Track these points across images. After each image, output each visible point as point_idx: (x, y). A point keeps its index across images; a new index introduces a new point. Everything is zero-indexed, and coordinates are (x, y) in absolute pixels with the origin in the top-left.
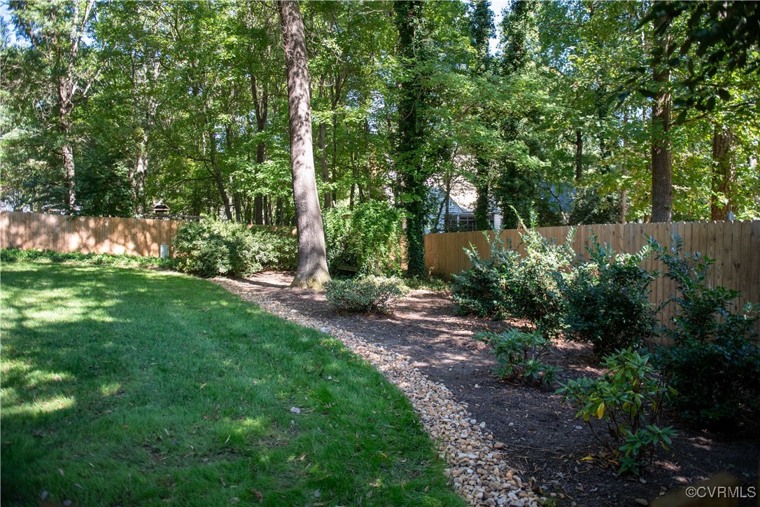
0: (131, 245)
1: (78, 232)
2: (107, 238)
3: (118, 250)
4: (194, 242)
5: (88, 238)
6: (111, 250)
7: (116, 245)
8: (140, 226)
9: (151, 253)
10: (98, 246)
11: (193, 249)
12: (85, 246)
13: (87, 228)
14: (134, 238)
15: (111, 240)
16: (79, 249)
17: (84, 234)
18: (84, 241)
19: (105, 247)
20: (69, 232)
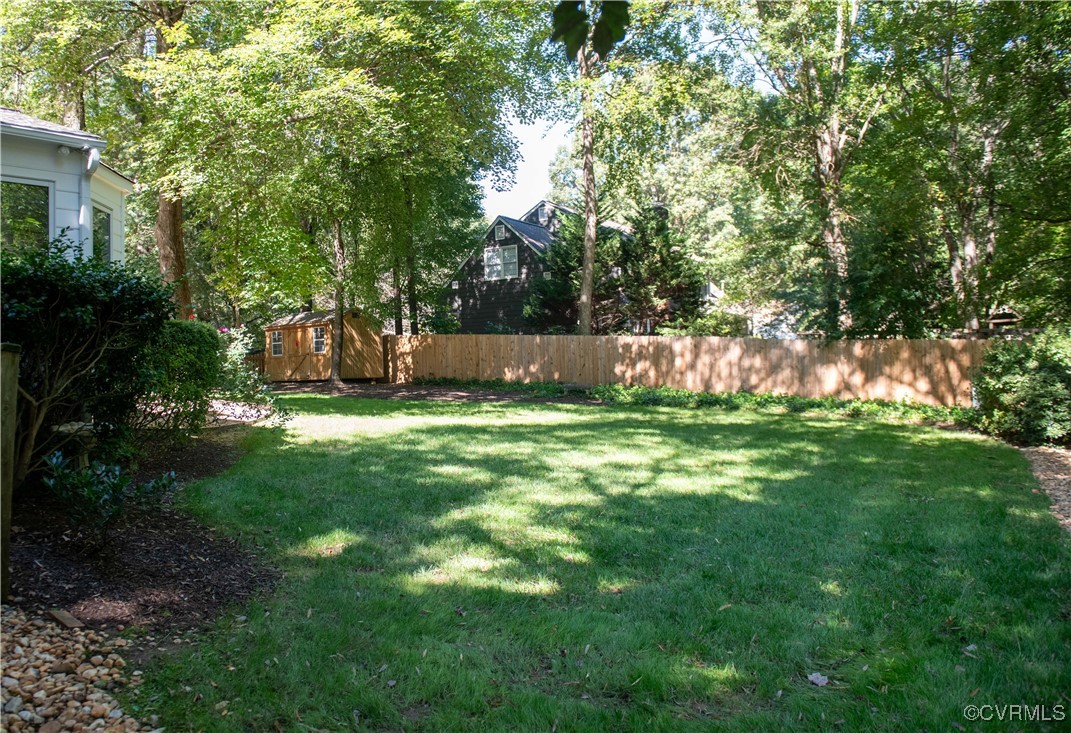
0: (923, 385)
1: (836, 364)
2: (882, 374)
3: (902, 393)
4: (1005, 379)
5: (852, 373)
6: (890, 394)
7: (896, 385)
8: (937, 352)
9: (959, 398)
10: (868, 387)
11: (1004, 390)
12: (848, 387)
13: (850, 356)
14: (928, 371)
15: (890, 377)
16: (838, 392)
17: (844, 368)
18: (846, 377)
19: (879, 390)
20: (823, 364)
